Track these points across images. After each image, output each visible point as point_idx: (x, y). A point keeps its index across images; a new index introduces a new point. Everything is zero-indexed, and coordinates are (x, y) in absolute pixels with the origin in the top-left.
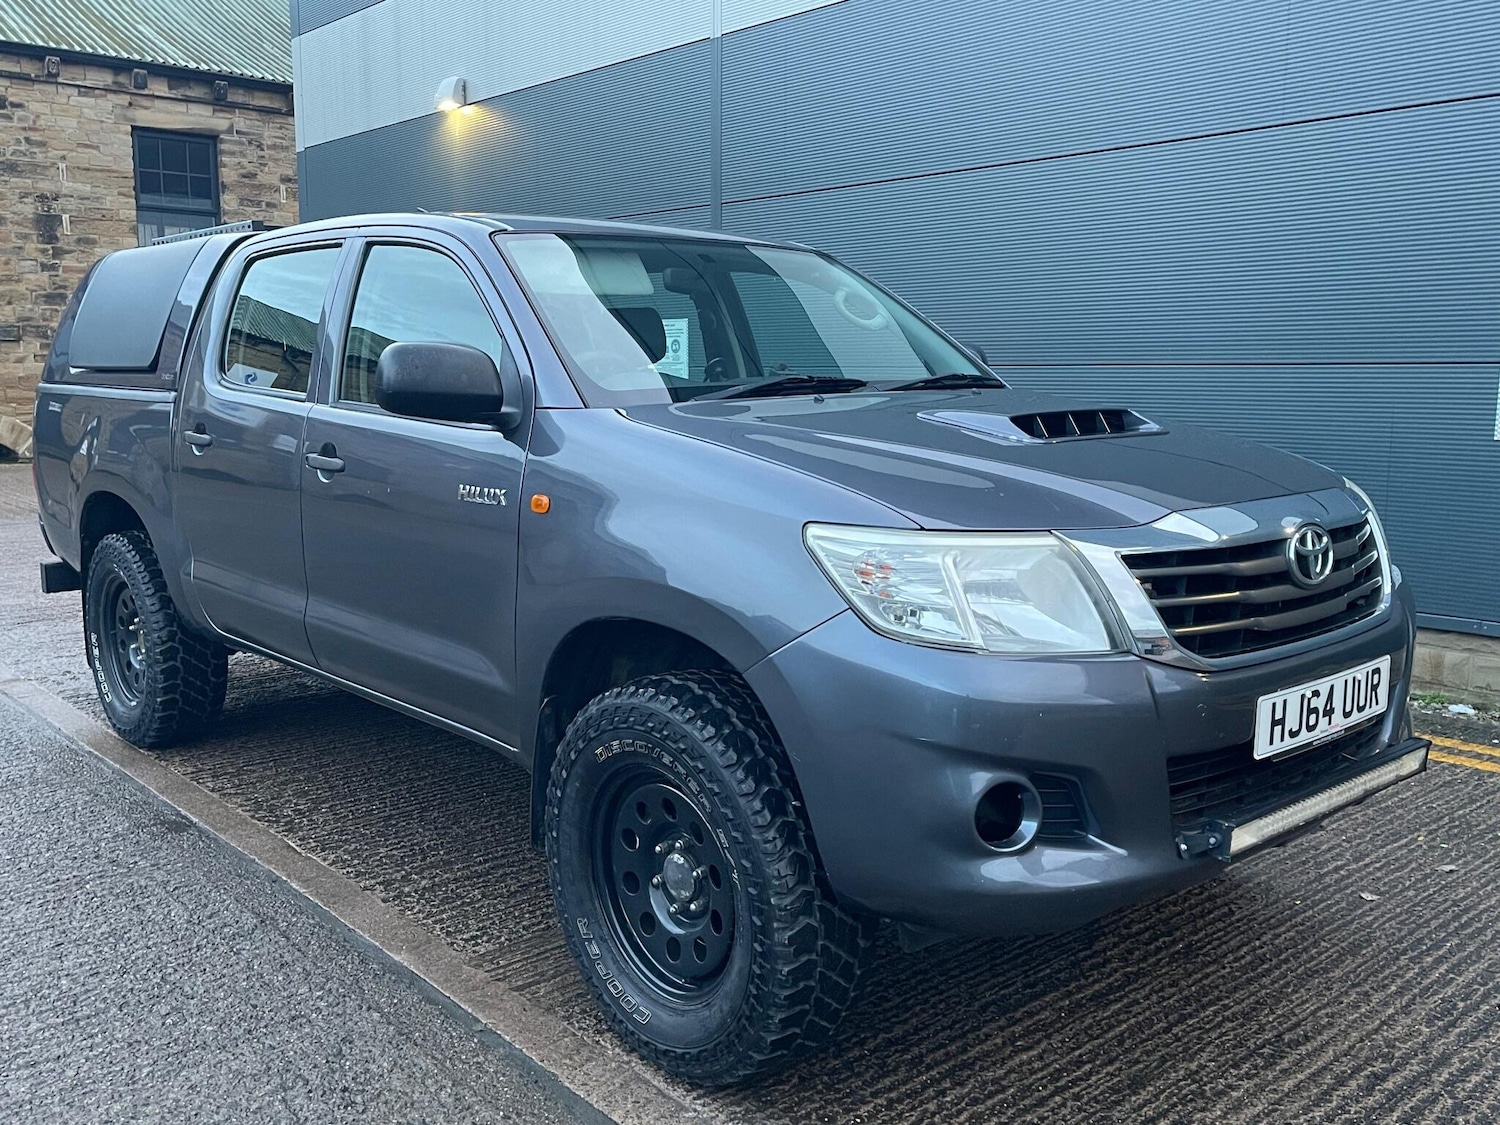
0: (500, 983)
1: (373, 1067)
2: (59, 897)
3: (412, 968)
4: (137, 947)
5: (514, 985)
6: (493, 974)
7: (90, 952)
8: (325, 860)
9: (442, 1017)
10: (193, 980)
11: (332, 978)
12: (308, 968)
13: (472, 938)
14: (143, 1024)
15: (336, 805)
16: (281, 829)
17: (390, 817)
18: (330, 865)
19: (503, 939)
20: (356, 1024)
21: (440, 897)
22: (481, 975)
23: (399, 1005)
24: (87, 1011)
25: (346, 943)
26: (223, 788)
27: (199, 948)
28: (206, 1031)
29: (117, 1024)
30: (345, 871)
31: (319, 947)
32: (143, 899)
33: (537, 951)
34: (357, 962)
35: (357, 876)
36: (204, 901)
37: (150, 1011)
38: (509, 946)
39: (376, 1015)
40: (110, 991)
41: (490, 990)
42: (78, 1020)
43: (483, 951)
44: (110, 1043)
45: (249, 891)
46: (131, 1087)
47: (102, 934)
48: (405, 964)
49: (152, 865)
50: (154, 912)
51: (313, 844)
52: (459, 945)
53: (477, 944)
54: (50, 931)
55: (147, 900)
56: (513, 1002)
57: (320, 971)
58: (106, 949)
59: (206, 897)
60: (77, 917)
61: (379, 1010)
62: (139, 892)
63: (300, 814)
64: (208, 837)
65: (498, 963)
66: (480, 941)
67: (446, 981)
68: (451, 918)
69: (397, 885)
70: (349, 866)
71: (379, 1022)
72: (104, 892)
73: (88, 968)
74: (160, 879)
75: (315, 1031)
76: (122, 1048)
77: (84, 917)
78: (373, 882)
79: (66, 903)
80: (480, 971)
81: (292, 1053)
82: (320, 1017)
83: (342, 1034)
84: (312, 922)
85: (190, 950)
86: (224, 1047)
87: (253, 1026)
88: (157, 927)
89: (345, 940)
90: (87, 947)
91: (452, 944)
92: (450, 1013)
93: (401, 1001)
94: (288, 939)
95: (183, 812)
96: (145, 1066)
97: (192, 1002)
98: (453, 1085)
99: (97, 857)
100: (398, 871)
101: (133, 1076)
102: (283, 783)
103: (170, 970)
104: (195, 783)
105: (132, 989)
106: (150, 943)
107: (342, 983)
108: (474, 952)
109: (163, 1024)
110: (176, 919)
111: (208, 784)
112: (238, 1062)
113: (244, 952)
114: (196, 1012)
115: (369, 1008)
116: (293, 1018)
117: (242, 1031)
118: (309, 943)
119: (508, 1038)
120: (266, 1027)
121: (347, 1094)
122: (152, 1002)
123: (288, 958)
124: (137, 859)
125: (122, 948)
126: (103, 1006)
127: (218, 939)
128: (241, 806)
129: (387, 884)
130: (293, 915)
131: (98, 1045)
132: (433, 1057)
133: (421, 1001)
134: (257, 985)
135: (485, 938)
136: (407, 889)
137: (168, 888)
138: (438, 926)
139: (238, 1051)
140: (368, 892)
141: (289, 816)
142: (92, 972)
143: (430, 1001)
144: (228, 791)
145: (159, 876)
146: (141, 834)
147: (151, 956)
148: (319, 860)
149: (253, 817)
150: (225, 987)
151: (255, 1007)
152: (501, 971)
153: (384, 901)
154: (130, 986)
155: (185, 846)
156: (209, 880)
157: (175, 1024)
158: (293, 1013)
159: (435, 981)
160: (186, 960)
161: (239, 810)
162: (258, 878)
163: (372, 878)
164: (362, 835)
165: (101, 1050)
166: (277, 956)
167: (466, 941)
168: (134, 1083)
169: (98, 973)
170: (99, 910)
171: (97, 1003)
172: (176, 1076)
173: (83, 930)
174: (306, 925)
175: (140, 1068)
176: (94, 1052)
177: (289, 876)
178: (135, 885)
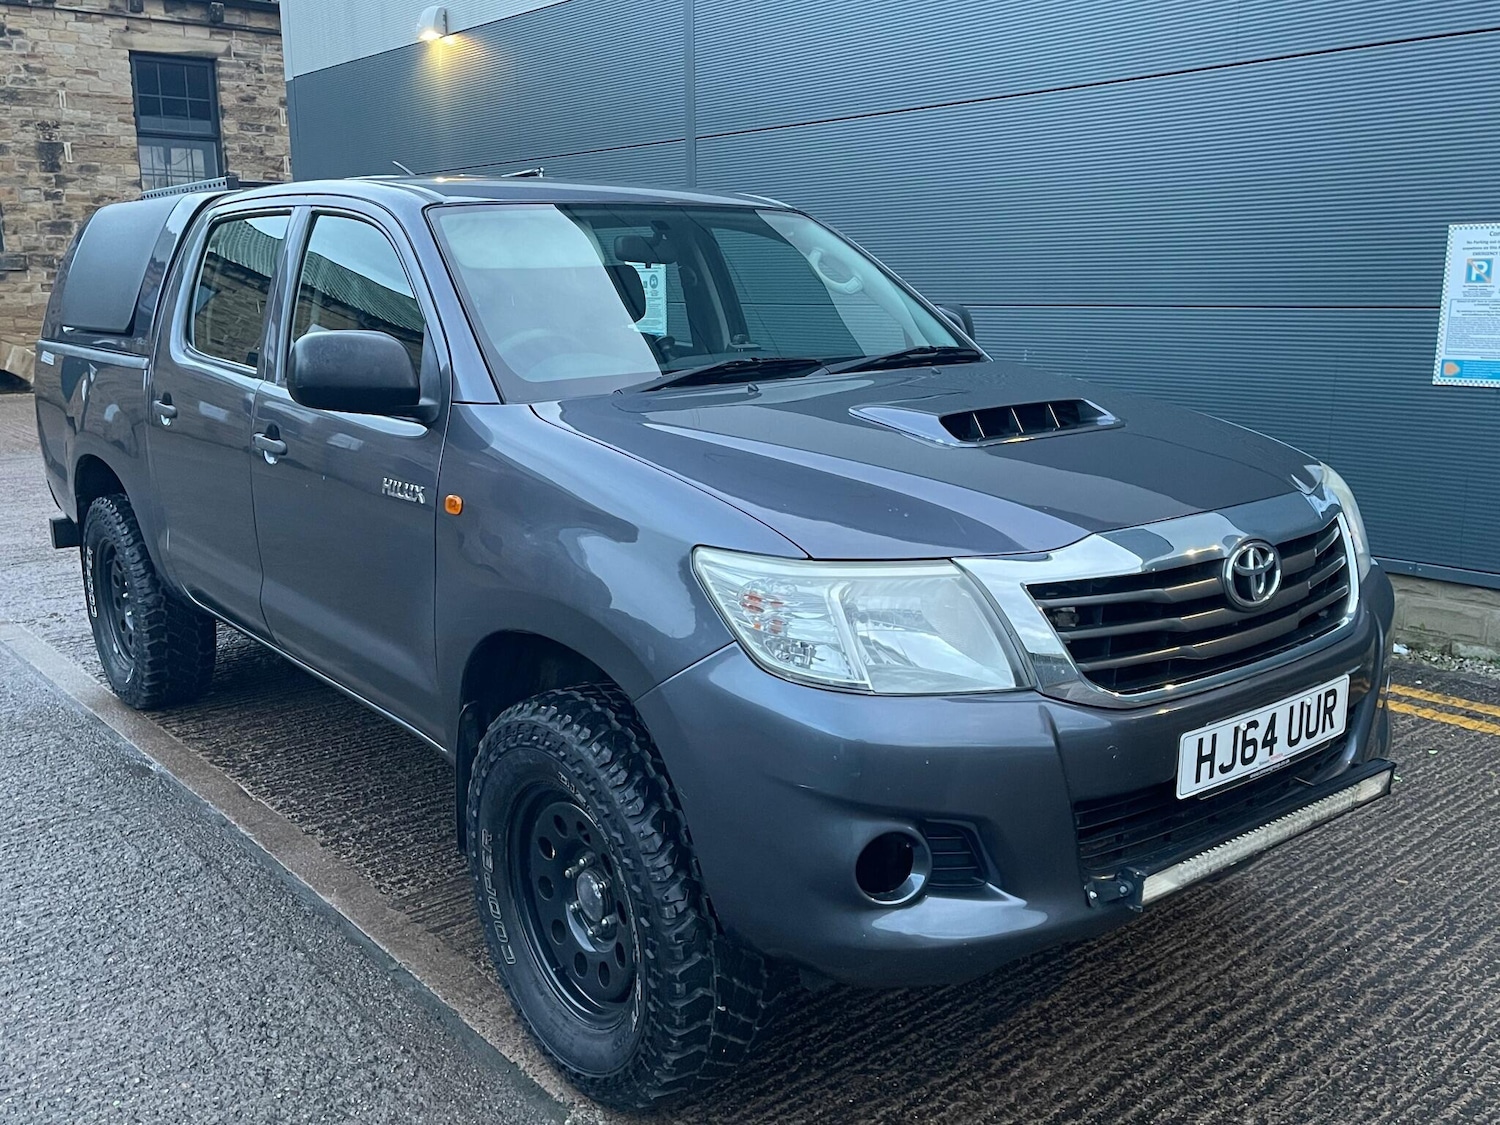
0: (418, 925)
1: (291, 1004)
2: (23, 840)
3: (339, 910)
4: (89, 889)
5: (431, 926)
6: (413, 916)
7: (46, 894)
8: (273, 804)
9: (361, 957)
10: (136, 921)
11: (265, 919)
12: (244, 910)
13: (400, 881)
14: (86, 962)
15: (291, 750)
16: (236, 774)
17: (340, 762)
18: (277, 809)
19: (427, 881)
20: (281, 963)
21: (376, 841)
22: (402, 917)
23: (323, 946)
24: (36, 950)
25: (280, 885)
26: (187, 733)
27: (146, 890)
28: (143, 970)
29: (63, 962)
30: (290, 816)
31: (258, 889)
32: (100, 842)
33: (457, 894)
34: (290, 904)
35: (301, 820)
36: (156, 844)
37: (94, 950)
38: (432, 889)
39: (300, 955)
40: (59, 931)
41: (408, 932)
42: (27, 959)
43: (407, 893)
44: (55, 980)
45: (199, 835)
46: (68, 1022)
47: (59, 876)
48: (334, 906)
49: (112, 810)
50: (109, 855)
51: (264, 789)
52: (385, 888)
53: (402, 887)
54: (11, 873)
55: (104, 843)
56: (428, 943)
57: (255, 912)
58: (61, 891)
59: (158, 841)
60: (38, 860)
61: (304, 949)
62: (98, 835)
63: (256, 759)
64: (167, 782)
65: (420, 905)
66: (406, 884)
67: (369, 922)
68: (383, 861)
69: (337, 829)
70: (295, 810)
71: (302, 962)
72: (65, 836)
73: (42, 909)
74: (118, 822)
75: (243, 971)
76: (65, 985)
77: (44, 860)
78: (315, 826)
79: (28, 846)
80: (402, 913)
81: (219, 990)
82: (249, 956)
83: (267, 973)
84: (253, 865)
85: (137, 892)
86: (158, 985)
87: (186, 965)
88: (110, 870)
89: (282, 883)
90: (43, 889)
91: (380, 886)
92: (369, 953)
93: (325, 941)
94: (229, 881)
95: (148, 757)
96: (84, 1002)
97: (134, 942)
98: (362, 1021)
99: (61, 802)
100: (340, 816)
101: (72, 1012)
102: (244, 728)
103: (117, 911)
104: (162, 728)
105: (80, 930)
106: (102, 886)
107: (273, 924)
108: (399, 895)
109: (105, 963)
110: (128, 862)
111: (174, 729)
112: (168, 998)
113: (187, 894)
114: (136, 951)
115: (295, 948)
116: (224, 958)
117: (175, 970)
118: (249, 885)
119: (418, 977)
120: (198, 965)
121: (264, 1029)
122: (97, 942)
123: (227, 900)
124: (99, 803)
125: (76, 890)
126: (51, 945)
127: (165, 883)
128: (202, 751)
129: (327, 828)
130: (237, 859)
131: (43, 983)
132: (347, 995)
133: (344, 942)
134: (196, 925)
135: (411, 882)
136: (346, 833)
137: (124, 832)
138: (369, 871)
139: (170, 989)
140: (310, 836)
141: (246, 760)
142: (45, 913)
143: (353, 942)
144: (192, 735)
145: (118, 820)
146: (106, 778)
147: (101, 898)
148: (267, 805)
149: (211, 762)
150: (166, 928)
151: (191, 946)
152: (421, 913)
153: (323, 845)
154: (79, 926)
155: (145, 791)
156: (163, 824)
157: (115, 963)
158: (225, 953)
159: (359, 922)
160: (133, 901)
161: (200, 755)
162: (209, 822)
163: (315, 822)
164: (312, 780)
165: (45, 987)
166: (217, 898)
167: (393, 884)
168: (72, 1018)
169: (51, 914)
170: (58, 853)
171: (47, 943)
172: (110, 1012)
173: (42, 873)
174: (248, 868)
175: (79, 1004)
176: (40, 989)
177: (237, 820)
178: (94, 829)
